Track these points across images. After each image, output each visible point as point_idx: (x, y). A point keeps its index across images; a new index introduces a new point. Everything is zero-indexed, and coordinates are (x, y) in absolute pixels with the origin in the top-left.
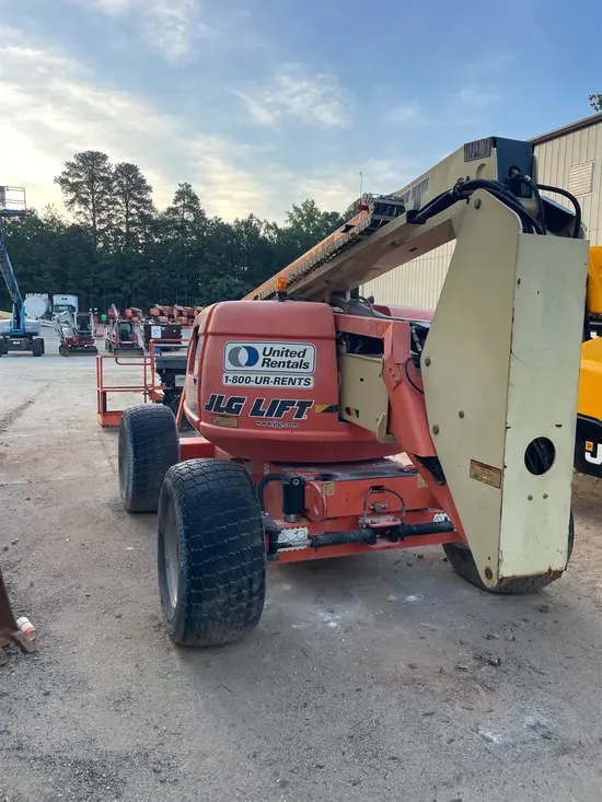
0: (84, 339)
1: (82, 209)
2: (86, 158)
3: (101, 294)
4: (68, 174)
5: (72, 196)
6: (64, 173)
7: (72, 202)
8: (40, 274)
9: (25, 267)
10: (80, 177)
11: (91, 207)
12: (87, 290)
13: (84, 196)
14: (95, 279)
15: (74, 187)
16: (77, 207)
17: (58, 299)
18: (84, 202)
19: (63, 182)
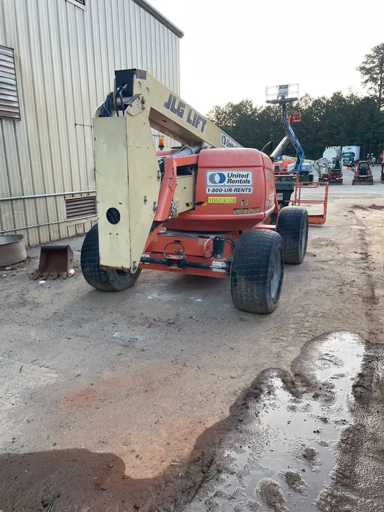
0: (336, 174)
1: (373, 86)
2: (380, 49)
3: (377, 143)
4: (366, 63)
5: (367, 77)
6: (363, 63)
7: (367, 81)
8: (338, 134)
9: (329, 130)
10: (373, 62)
11: (379, 83)
12: (368, 141)
13: (375, 76)
14: (374, 133)
15: (368, 71)
16: (370, 84)
17: (345, 149)
18: (375, 80)
19: (362, 69)
